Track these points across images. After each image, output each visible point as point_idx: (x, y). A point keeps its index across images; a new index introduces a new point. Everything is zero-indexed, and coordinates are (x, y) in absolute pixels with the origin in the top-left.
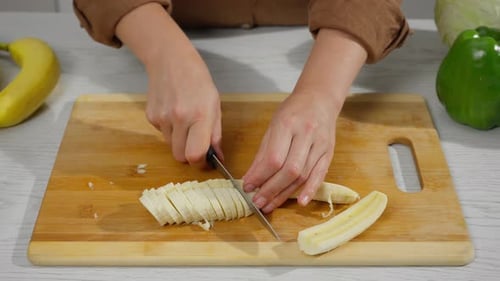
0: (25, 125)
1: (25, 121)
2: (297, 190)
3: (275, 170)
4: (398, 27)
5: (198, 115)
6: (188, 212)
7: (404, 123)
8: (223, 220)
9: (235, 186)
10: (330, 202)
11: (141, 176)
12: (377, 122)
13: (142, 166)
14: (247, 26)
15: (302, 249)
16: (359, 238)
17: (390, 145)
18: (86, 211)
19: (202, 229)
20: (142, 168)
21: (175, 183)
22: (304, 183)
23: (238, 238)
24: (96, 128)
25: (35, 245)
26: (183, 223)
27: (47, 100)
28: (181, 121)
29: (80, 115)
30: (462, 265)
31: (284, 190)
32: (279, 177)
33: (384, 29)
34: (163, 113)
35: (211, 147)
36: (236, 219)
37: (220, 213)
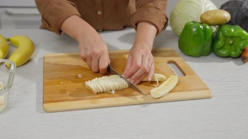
0: (25, 65)
1: (24, 64)
2: (145, 77)
3: (138, 68)
4: (166, 21)
5: (103, 52)
6: (106, 87)
7: (169, 56)
8: (118, 90)
9: (121, 77)
10: (157, 80)
11: (80, 78)
12: (161, 56)
13: (80, 75)
14: (101, 30)
15: (152, 96)
16: (171, 92)
17: (168, 63)
18: (63, 91)
19: (112, 94)
20: (80, 76)
21: (98, 78)
22: (148, 74)
23: (126, 95)
24: (56, 64)
25: (45, 104)
26: (104, 92)
27: (31, 58)
28: (97, 55)
29: (47, 60)
30: (209, 98)
31: (141, 77)
32: (139, 71)
33: (162, 21)
34: (89, 53)
35: (109, 65)
36: (123, 89)
37: (118, 87)
